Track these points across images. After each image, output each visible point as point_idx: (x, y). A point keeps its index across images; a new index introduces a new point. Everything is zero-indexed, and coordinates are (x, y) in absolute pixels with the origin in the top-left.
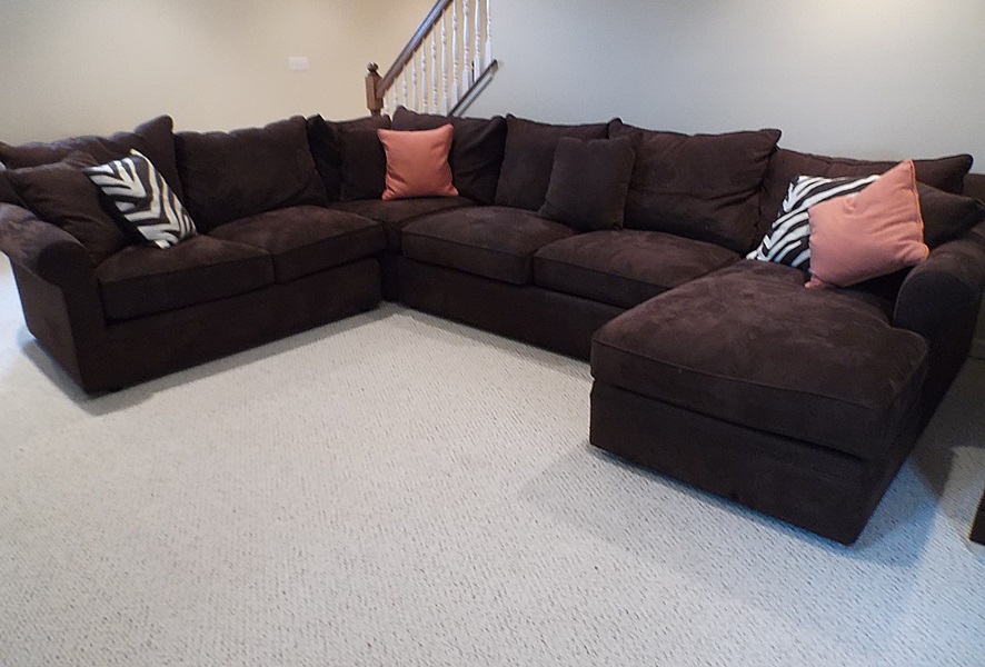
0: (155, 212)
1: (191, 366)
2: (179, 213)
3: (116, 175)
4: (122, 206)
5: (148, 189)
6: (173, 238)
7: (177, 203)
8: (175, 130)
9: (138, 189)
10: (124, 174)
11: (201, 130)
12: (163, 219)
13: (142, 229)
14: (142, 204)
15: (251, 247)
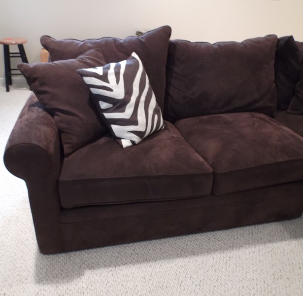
0: (127, 114)
1: (124, 243)
2: (151, 112)
3: (104, 77)
4: (104, 105)
5: (128, 91)
6: (137, 139)
7: (153, 102)
8: (173, 38)
9: (118, 92)
10: (112, 77)
11: (193, 39)
12: (133, 121)
13: (115, 128)
14: (119, 105)
15: (201, 159)
